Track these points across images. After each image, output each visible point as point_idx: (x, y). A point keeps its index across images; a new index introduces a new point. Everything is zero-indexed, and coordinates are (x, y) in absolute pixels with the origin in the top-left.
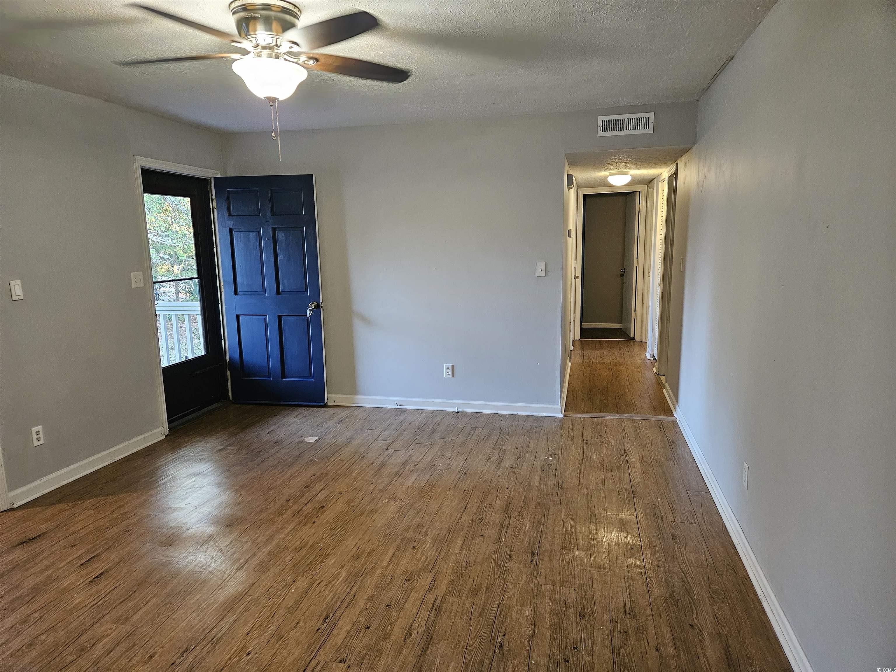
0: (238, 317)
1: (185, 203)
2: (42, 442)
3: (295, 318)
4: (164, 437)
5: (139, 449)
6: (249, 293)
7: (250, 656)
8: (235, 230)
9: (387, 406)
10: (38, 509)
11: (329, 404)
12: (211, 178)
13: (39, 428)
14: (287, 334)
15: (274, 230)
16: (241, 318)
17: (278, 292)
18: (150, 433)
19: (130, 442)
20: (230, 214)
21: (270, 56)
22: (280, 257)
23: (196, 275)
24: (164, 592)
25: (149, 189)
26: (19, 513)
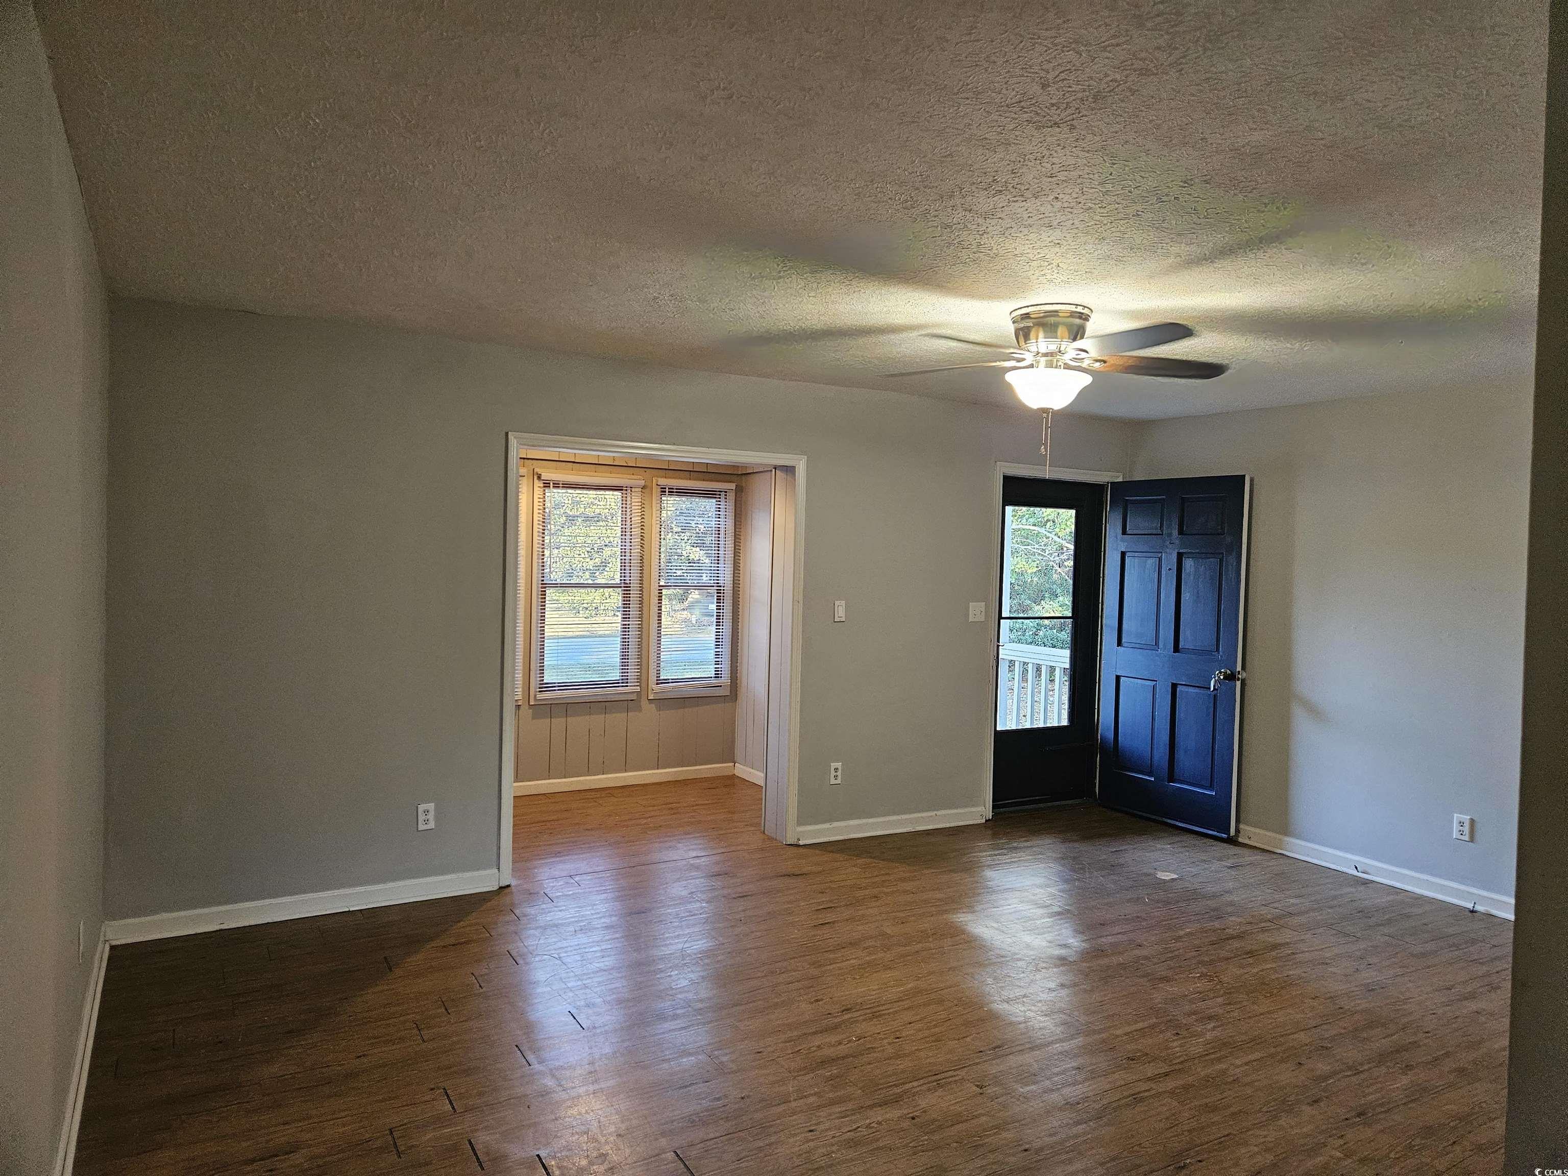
0: (1118, 678)
1: (1069, 515)
2: (839, 781)
3: (1197, 690)
4: (984, 821)
5: (948, 825)
6: (1137, 646)
7: (897, 1040)
8: (1128, 554)
9: (1339, 868)
10: (817, 852)
11: (1240, 840)
12: (1108, 483)
13: (839, 765)
14: (1182, 715)
15: (1180, 556)
16: (1122, 679)
17: (1176, 649)
18: (967, 810)
19: (939, 813)
20: (1124, 532)
21: (1050, 365)
22: (1186, 596)
23: (1070, 615)
24: (867, 958)
25: (1008, 500)
26: (801, 850)
